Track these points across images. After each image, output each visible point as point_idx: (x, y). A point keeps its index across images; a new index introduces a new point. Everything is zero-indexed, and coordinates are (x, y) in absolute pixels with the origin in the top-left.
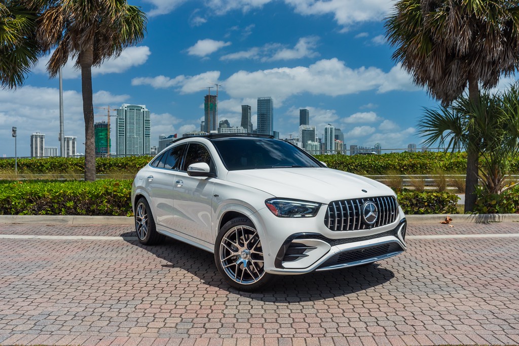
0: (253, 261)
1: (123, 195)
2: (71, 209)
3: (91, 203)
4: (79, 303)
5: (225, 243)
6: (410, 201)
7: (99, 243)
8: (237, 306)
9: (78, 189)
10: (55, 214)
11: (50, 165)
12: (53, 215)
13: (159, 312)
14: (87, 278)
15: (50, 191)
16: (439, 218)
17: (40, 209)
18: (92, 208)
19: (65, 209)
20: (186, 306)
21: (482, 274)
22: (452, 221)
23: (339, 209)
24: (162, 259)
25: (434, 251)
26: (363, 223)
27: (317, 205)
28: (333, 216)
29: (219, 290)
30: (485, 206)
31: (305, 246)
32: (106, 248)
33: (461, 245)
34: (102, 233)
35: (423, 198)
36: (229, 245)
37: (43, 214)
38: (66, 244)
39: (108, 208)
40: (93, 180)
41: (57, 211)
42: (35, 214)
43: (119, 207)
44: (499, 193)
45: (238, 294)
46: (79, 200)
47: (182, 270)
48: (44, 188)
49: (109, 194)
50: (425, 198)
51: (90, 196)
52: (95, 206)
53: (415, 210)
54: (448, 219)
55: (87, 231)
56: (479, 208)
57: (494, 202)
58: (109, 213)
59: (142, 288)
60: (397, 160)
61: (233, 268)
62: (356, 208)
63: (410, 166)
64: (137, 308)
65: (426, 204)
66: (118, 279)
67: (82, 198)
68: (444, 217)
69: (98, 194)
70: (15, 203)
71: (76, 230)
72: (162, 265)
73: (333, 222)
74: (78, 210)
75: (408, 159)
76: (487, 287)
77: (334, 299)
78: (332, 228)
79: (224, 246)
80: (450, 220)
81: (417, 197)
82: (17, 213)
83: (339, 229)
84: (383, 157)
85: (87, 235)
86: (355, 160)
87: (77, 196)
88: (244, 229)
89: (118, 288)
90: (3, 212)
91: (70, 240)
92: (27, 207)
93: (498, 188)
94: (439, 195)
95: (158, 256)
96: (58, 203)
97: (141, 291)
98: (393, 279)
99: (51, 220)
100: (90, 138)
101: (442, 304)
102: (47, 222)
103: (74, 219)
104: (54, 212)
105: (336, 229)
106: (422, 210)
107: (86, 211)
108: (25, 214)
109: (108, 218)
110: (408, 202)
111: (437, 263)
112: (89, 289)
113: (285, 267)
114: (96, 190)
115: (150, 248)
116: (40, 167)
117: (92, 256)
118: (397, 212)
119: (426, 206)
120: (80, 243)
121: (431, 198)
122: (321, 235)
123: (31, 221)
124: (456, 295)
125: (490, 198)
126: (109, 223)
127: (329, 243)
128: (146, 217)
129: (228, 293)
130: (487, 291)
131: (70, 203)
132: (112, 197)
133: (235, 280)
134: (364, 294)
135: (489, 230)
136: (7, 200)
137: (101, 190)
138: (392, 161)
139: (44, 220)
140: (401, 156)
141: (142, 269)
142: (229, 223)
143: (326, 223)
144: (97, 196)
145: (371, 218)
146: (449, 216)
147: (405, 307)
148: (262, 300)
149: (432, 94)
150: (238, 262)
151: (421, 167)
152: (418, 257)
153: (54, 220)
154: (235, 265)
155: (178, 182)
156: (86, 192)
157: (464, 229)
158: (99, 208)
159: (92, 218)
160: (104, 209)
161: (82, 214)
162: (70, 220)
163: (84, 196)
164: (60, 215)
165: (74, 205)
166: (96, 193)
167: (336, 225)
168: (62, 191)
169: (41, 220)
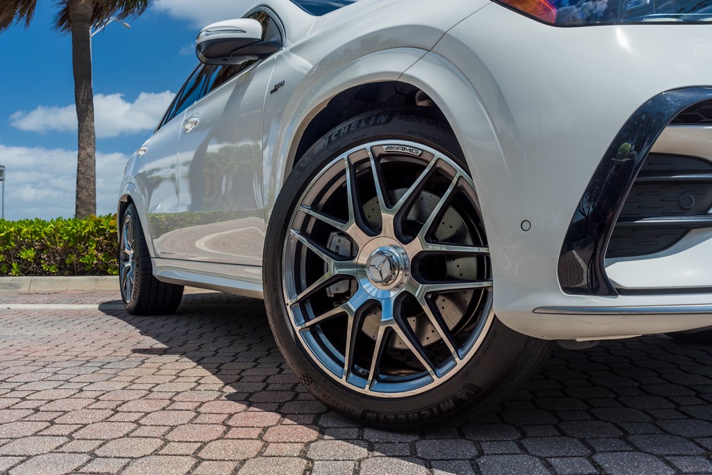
0: (423, 291)
2: (30, 263)
3: (67, 251)
9: (45, 226)
18: (68, 262)
19: (19, 263)
24: (147, 338)
29: (280, 422)
39: (99, 260)
41: (4, 268)
45: (359, 440)
46: (44, 248)
47: (184, 359)
49: (101, 232)
51: (67, 238)
52: (74, 257)
55: (43, 298)
58: (100, 270)
67: (51, 241)
69: (79, 233)
72: (134, 350)
74: (44, 266)
79: (299, 244)
87: (42, 238)
96: (6, 252)
100: (85, 146)
103: (31, 282)
107: (60, 268)
109: (97, 280)
113: (625, 285)
126: (97, 289)
129: (313, 434)
131: (28, 252)
132: (106, 238)
133: (343, 381)
137: (87, 225)
144: (77, 238)
150: (353, 304)
156: (57, 230)
158: (81, 261)
159: (67, 280)
160: (92, 263)
161: (53, 274)
162: (24, 284)
163: (54, 238)
164: (10, 275)
165: (35, 256)
166: (74, 231)
168: (12, 230)
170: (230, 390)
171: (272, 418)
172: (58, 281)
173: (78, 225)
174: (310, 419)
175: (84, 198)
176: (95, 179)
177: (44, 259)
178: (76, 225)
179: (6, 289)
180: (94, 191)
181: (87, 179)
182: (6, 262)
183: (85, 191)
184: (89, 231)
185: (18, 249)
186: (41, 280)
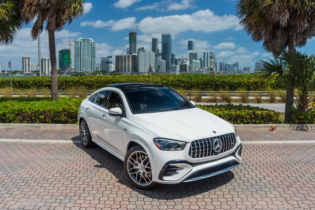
0: (146, 172)
1: (74, 112)
2: (43, 119)
3: (55, 116)
4: (42, 198)
5: (130, 160)
6: (250, 116)
7: (58, 146)
8: (136, 202)
9: (47, 108)
11: (33, 81)
12: (32, 123)
13: (89, 207)
14: (48, 177)
15: (30, 109)
16: (268, 127)
17: (24, 119)
18: (55, 119)
19: (39, 119)
20: (106, 201)
21: (288, 177)
22: (276, 129)
23: (197, 145)
24: (95, 160)
25: (261, 155)
26: (213, 152)
27: (184, 143)
28: (194, 149)
29: (127, 187)
30: (297, 119)
31: (177, 167)
32: (62, 150)
33: (279, 150)
34: (60, 137)
35: (258, 114)
36: (133, 161)
37: (26, 123)
38: (38, 146)
39: (65, 119)
40: (57, 100)
41: (34, 121)
42: (21, 123)
43: (72, 118)
44: (306, 110)
45: (138, 191)
46: (47, 114)
47: (106, 170)
48: (26, 107)
49: (65, 111)
50: (260, 114)
51: (54, 112)
52: (57, 118)
53: (254, 121)
54: (273, 128)
55: (52, 135)
56: (293, 120)
57: (302, 117)
58: (65, 122)
59: (80, 185)
60: (246, 79)
61: (135, 175)
62: (209, 143)
63: (254, 83)
64: (76, 203)
65: (260, 117)
66: (67, 178)
67: (49, 113)
68: (271, 126)
69: (58, 111)
70: (9, 116)
71: (45, 135)
72: (94, 166)
73: (194, 153)
74: (47, 121)
75: (253, 78)
76: (289, 188)
77: (195, 197)
78: (193, 157)
79: (129, 162)
80: (275, 128)
81: (255, 113)
82: (10, 122)
83: (198, 157)
84: (238, 76)
85: (52, 139)
86: (220, 79)
87: (46, 112)
89: (66, 186)
90: (1, 121)
91: (41, 143)
92: (16, 118)
93: (305, 107)
94: (268, 112)
95: (93, 158)
96: (35, 116)
97: (80, 188)
98: (233, 180)
99: (30, 127)
101: (259, 203)
102: (28, 128)
103: (44, 126)
105: (196, 157)
106: (257, 122)
107: (52, 121)
108: (15, 123)
109: (65, 126)
110: (249, 117)
111: (262, 166)
112: (49, 186)
113: (165, 180)
114: (57, 109)
115: (88, 150)
116: (26, 83)
117: (53, 157)
118: (235, 142)
119: (260, 119)
120: (46, 146)
121: (263, 114)
122: (187, 161)
123: (18, 127)
124: (269, 195)
125: (300, 114)
126: (65, 129)
128: (86, 132)
129: (132, 190)
130: (288, 192)
131: (42, 116)
132: (67, 113)
133: (136, 182)
134: (214, 193)
135: (298, 136)
136: (4, 114)
137: (61, 108)
138: (243, 80)
139: (26, 127)
140: (249, 76)
141: (82, 169)
142: (132, 148)
143: (190, 154)
145: (219, 148)
146: (274, 125)
147: (237, 205)
148: (151, 197)
149: (266, 49)
150: (138, 172)
151: (261, 84)
152: (251, 160)
153: (32, 127)
154: (136, 174)
155: (104, 116)
156: (51, 110)
157: (283, 136)
159: (55, 126)
161: (49, 123)
162: (41, 127)
164: (36, 123)
165: (44, 117)
166: (57, 111)
167: (196, 154)
168: (36, 109)
169: (25, 127)
170: (118, 180)
171: (125, 186)
174: (131, 187)
175: (54, 92)
179: (36, 128)
182: (35, 119)
183: (54, 89)
185: (39, 115)
186: (47, 125)
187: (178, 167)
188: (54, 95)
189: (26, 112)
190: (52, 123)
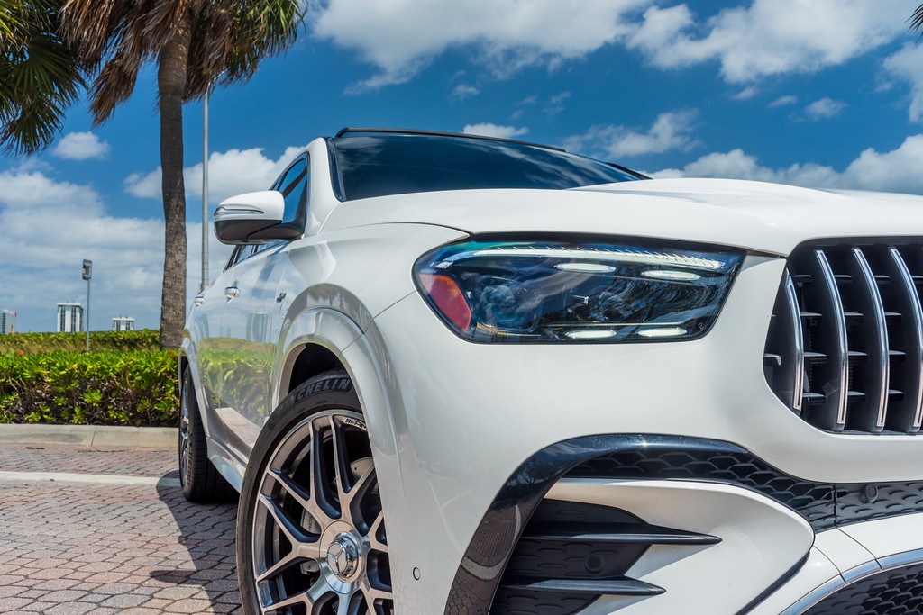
0: (371, 595)
2: (96, 409)
3: (139, 395)
5: (272, 497)
9: (112, 363)
10: (60, 420)
12: (54, 423)
15: (50, 365)
17: (28, 408)
18: (141, 408)
19: (83, 407)
24: (182, 549)
27: (715, 265)
28: (819, 334)
31: (638, 525)
34: (128, 467)
36: (286, 505)
37: (34, 422)
41: (65, 414)
42: (17, 422)
46: (115, 389)
47: (202, 594)
51: (139, 378)
52: (147, 403)
67: (120, 382)
69: (154, 373)
71: (74, 460)
73: (820, 376)
74: (111, 413)
78: (815, 414)
83: (858, 421)
87: (110, 378)
88: (343, 430)
96: (68, 394)
99: (45, 436)
100: (174, 252)
102: (36, 441)
103: (95, 433)
104: (59, 417)
105: (841, 420)
107: (130, 416)
122: (746, 456)
123: (1, 438)
127: (798, 506)
131: (94, 395)
137: (164, 363)
139: (30, 435)
143: (778, 377)
144: (152, 379)
150: (318, 593)
153: (51, 435)
154: (302, 606)
156: (128, 368)
158: (156, 407)
159: (138, 433)
160: (169, 411)
161: (119, 424)
162: (86, 436)
163: (125, 377)
164: (72, 423)
165: (103, 399)
166: (148, 370)
167: (844, 392)
168: (75, 366)
169: (25, 436)
172: (126, 433)
173: (153, 363)
175: (170, 318)
176: (185, 294)
177: (112, 404)
178: (150, 362)
179: (66, 441)
180: (184, 309)
181: (175, 294)
182: (67, 406)
183: (172, 310)
184: (166, 371)
185: (83, 390)
186: (107, 432)
187: (650, 519)
188: (169, 330)
189: (39, 377)
190: (131, 423)
